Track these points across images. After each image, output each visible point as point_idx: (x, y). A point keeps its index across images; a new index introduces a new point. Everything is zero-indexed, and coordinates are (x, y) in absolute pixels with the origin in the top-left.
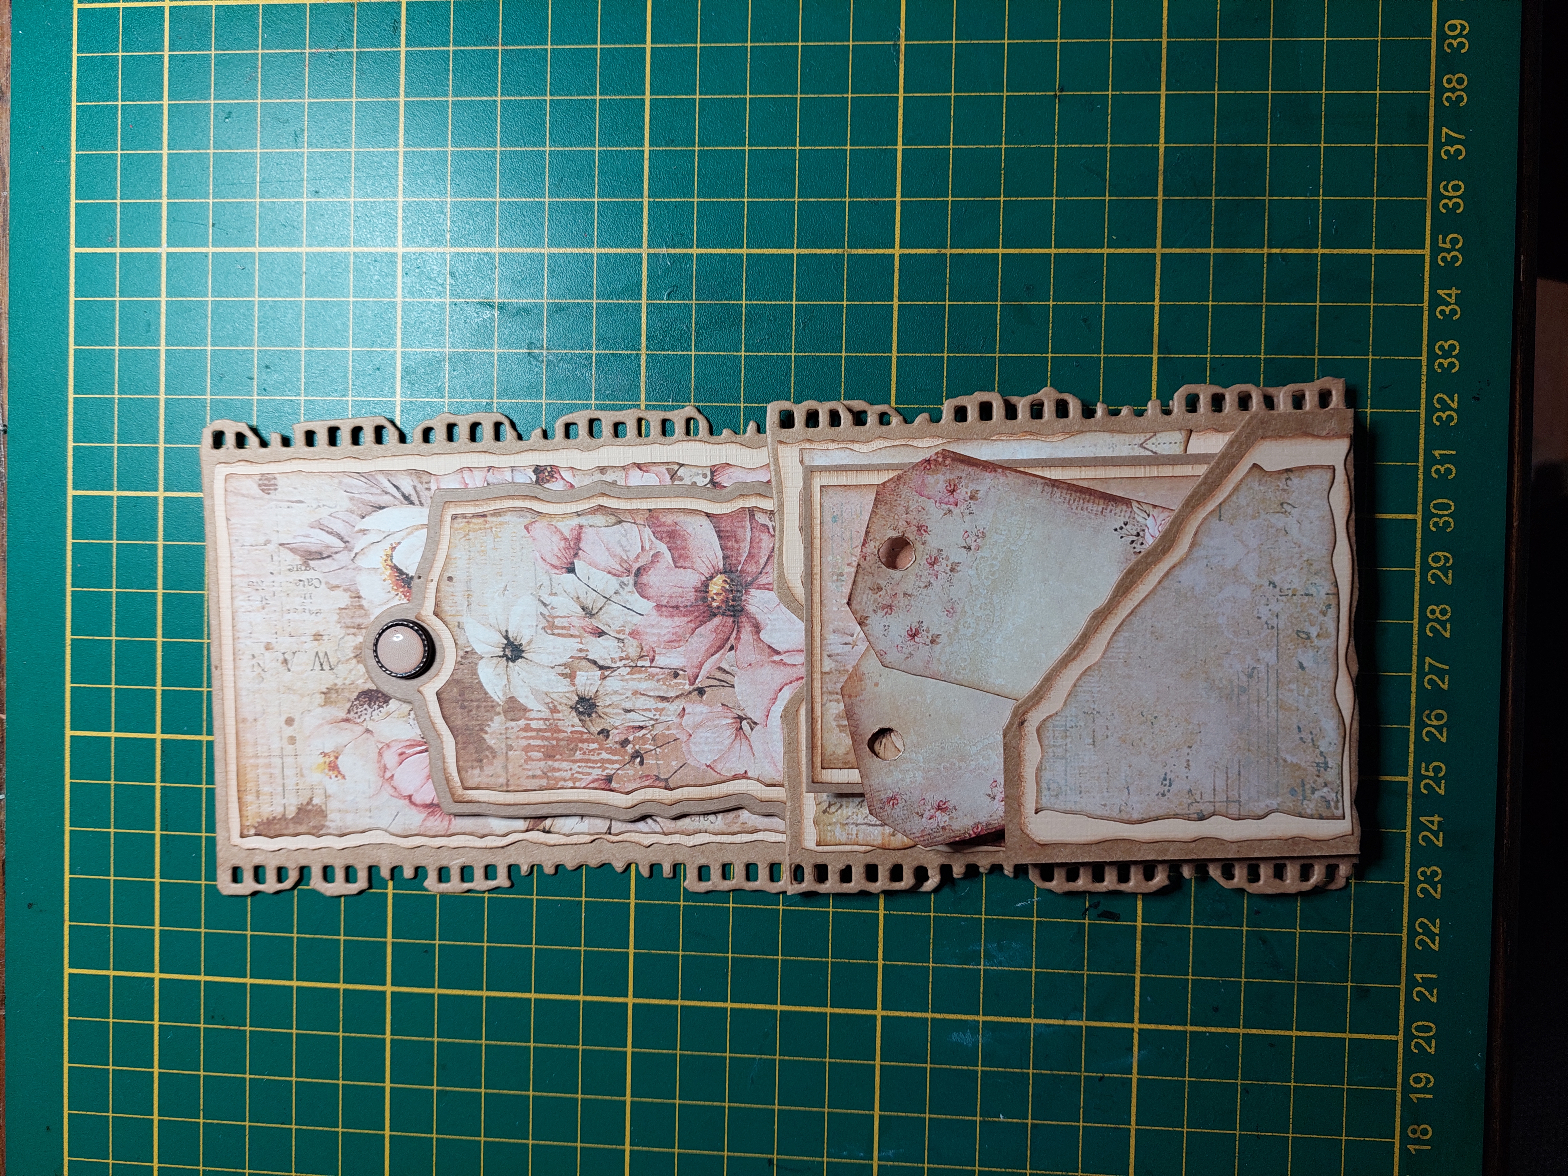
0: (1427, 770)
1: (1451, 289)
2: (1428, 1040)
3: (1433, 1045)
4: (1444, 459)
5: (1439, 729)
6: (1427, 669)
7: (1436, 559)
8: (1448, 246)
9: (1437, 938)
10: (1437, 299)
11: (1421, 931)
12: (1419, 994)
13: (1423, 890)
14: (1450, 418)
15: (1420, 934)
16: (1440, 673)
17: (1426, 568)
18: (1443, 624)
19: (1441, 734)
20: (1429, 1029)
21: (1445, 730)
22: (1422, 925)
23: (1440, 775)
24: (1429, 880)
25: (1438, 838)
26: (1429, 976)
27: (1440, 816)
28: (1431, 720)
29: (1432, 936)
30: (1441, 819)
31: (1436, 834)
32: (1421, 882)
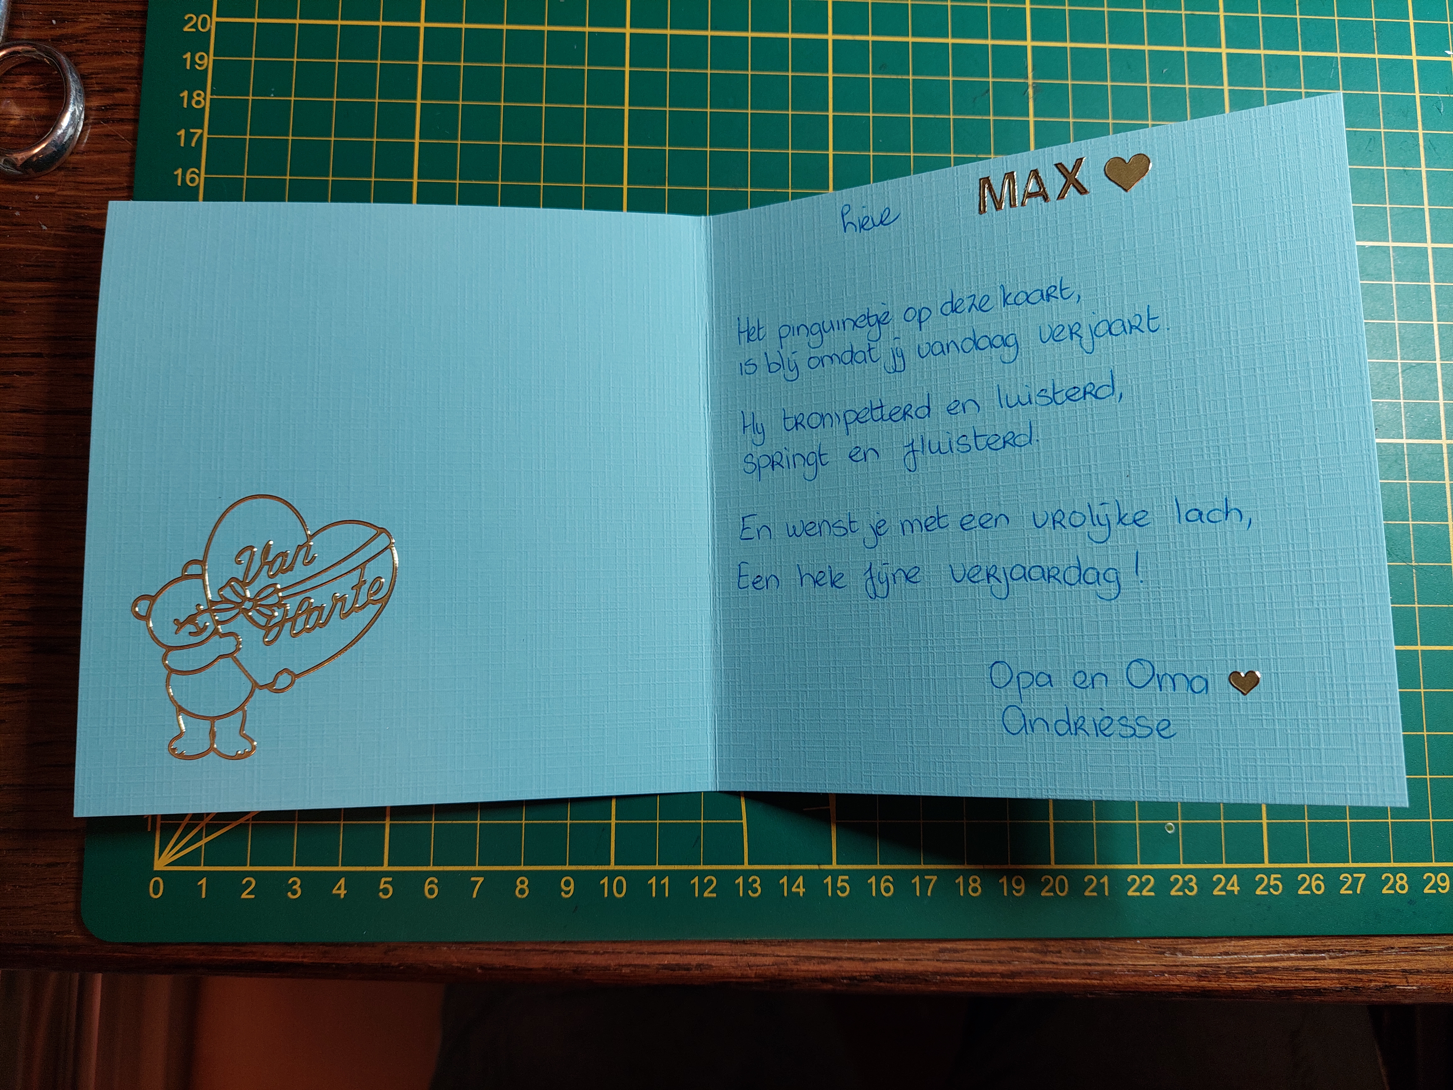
0: (1275, 879)
2: (1053, 889)
3: (1048, 894)
5: (1309, 888)
6: (1355, 875)
7: (1443, 880)
9: (1138, 894)
11: (1143, 879)
12: (1091, 881)
13: (1177, 880)
15: (1141, 879)
16: (1353, 887)
17: (1436, 871)
18: (1393, 887)
19: (1305, 889)
20: (1062, 891)
21: (1308, 892)
22: (1148, 881)
23: (1271, 890)
24: (1186, 885)
25: (1220, 890)
26: (1106, 889)
27: (1238, 891)
28: (1315, 880)
29: (1140, 889)
30: (1236, 893)
31: (1223, 889)
32: (1183, 878)
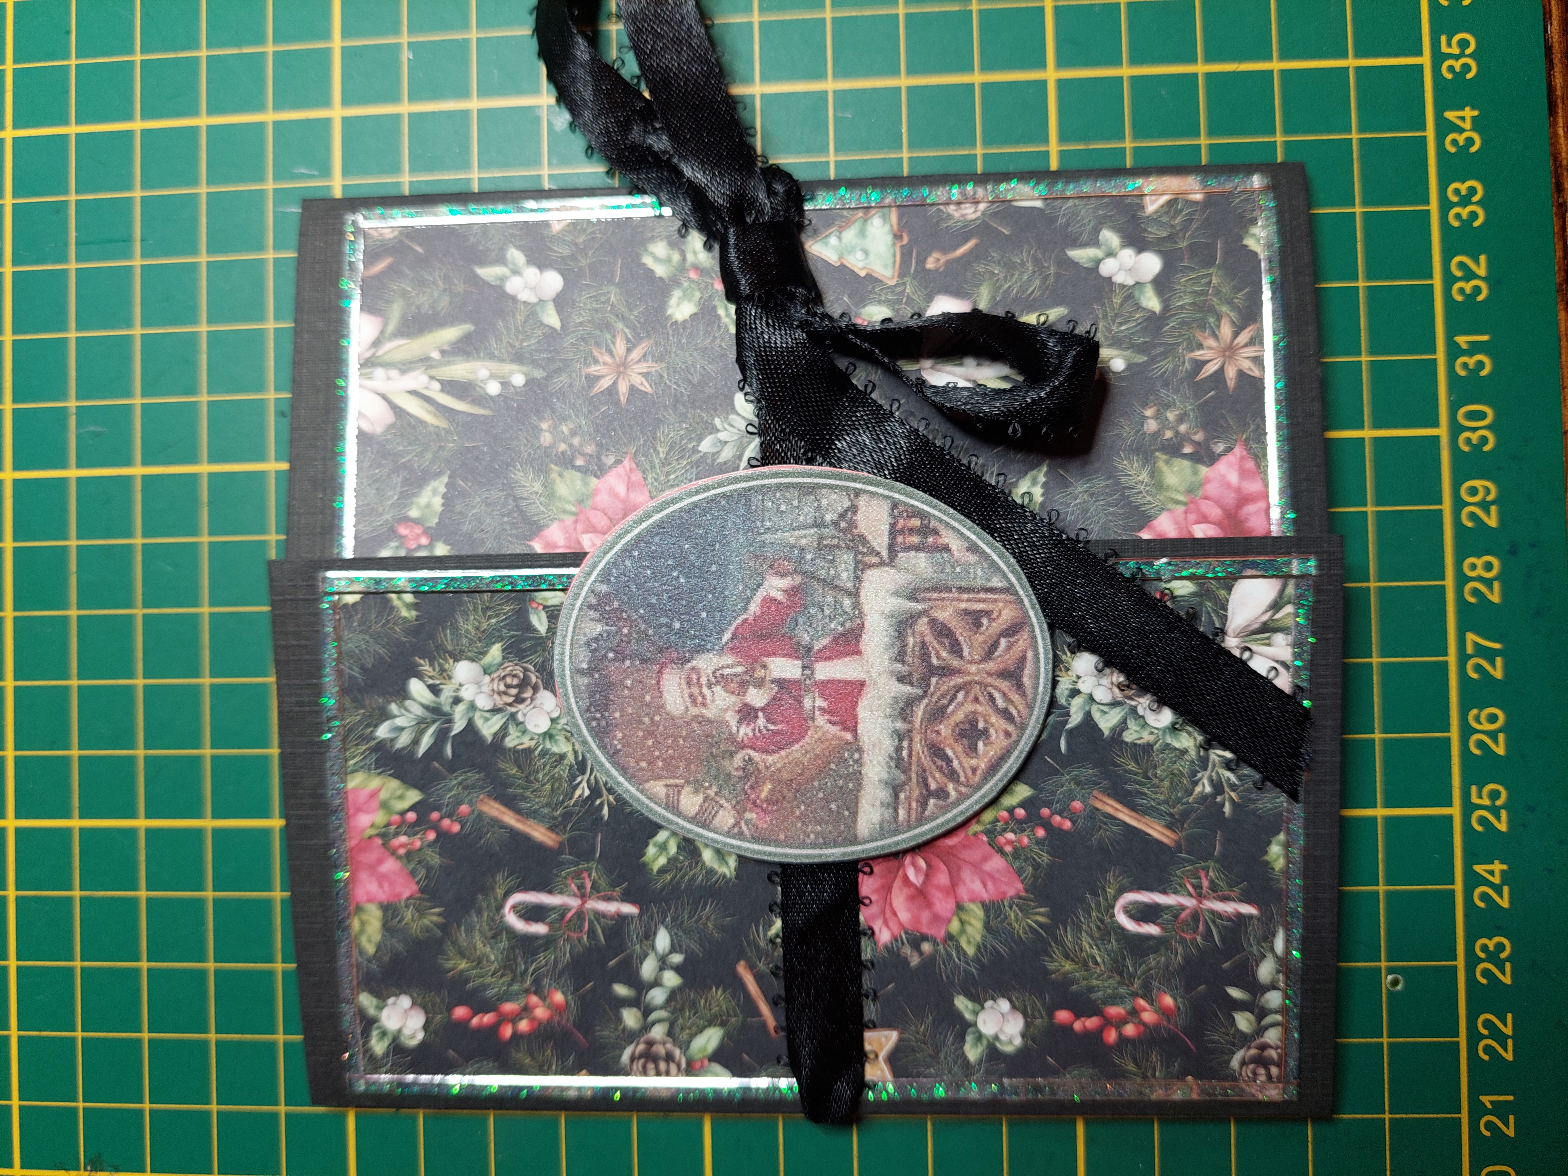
0: (1480, 797)
1: (1463, 109)
4: (1475, 348)
5: (1493, 735)
6: (1470, 650)
7: (1473, 491)
8: (1456, 51)
9: (1510, 1042)
10: (1444, 127)
11: (1485, 1032)
12: (1489, 1125)
13: (1486, 973)
14: (1477, 290)
15: (1485, 1037)
16: (1489, 655)
17: (1458, 504)
18: (1488, 583)
19: (1496, 742)
21: (1501, 737)
22: (1487, 1024)
23: (1499, 803)
24: (1493, 957)
25: (1500, 895)
26: (1502, 1098)
27: (1502, 863)
28: (1480, 723)
29: (1501, 1039)
30: (1505, 867)
31: (1498, 890)
32: (1482, 960)
